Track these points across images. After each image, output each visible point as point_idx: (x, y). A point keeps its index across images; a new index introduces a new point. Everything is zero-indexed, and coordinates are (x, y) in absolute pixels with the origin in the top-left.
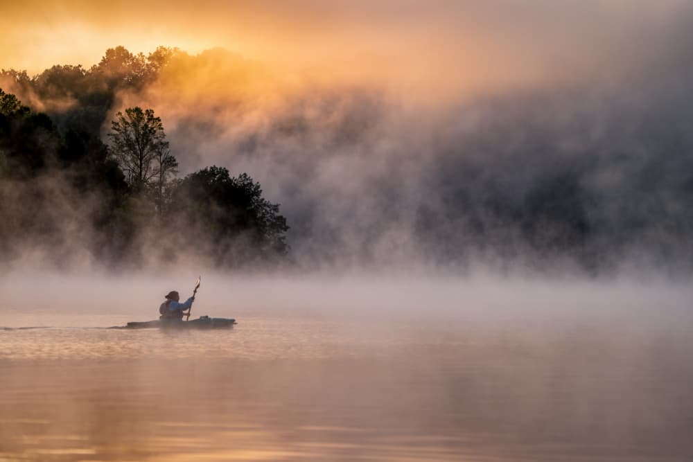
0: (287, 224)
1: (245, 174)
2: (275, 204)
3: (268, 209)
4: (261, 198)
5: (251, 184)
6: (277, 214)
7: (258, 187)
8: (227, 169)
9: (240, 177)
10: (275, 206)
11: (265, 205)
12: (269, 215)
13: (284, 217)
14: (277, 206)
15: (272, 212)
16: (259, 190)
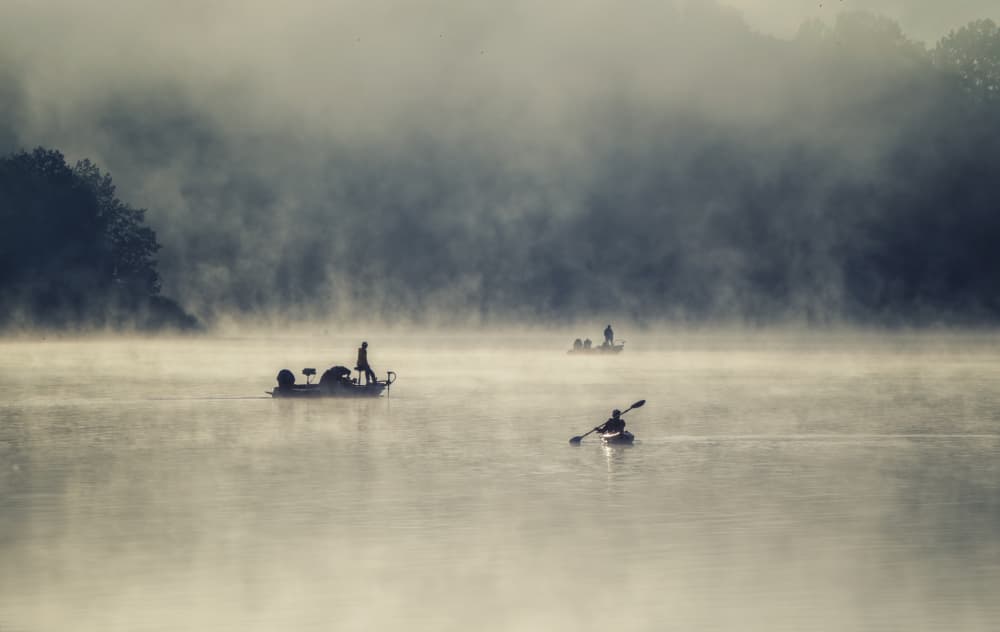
0: (157, 242)
1: (87, 161)
2: (139, 209)
3: (127, 217)
4: (114, 198)
5: (97, 176)
6: (140, 225)
7: (110, 181)
8: (61, 152)
9: (79, 164)
10: (137, 212)
11: (121, 210)
12: (129, 226)
13: (153, 229)
14: (142, 211)
15: (134, 221)
16: (111, 185)
